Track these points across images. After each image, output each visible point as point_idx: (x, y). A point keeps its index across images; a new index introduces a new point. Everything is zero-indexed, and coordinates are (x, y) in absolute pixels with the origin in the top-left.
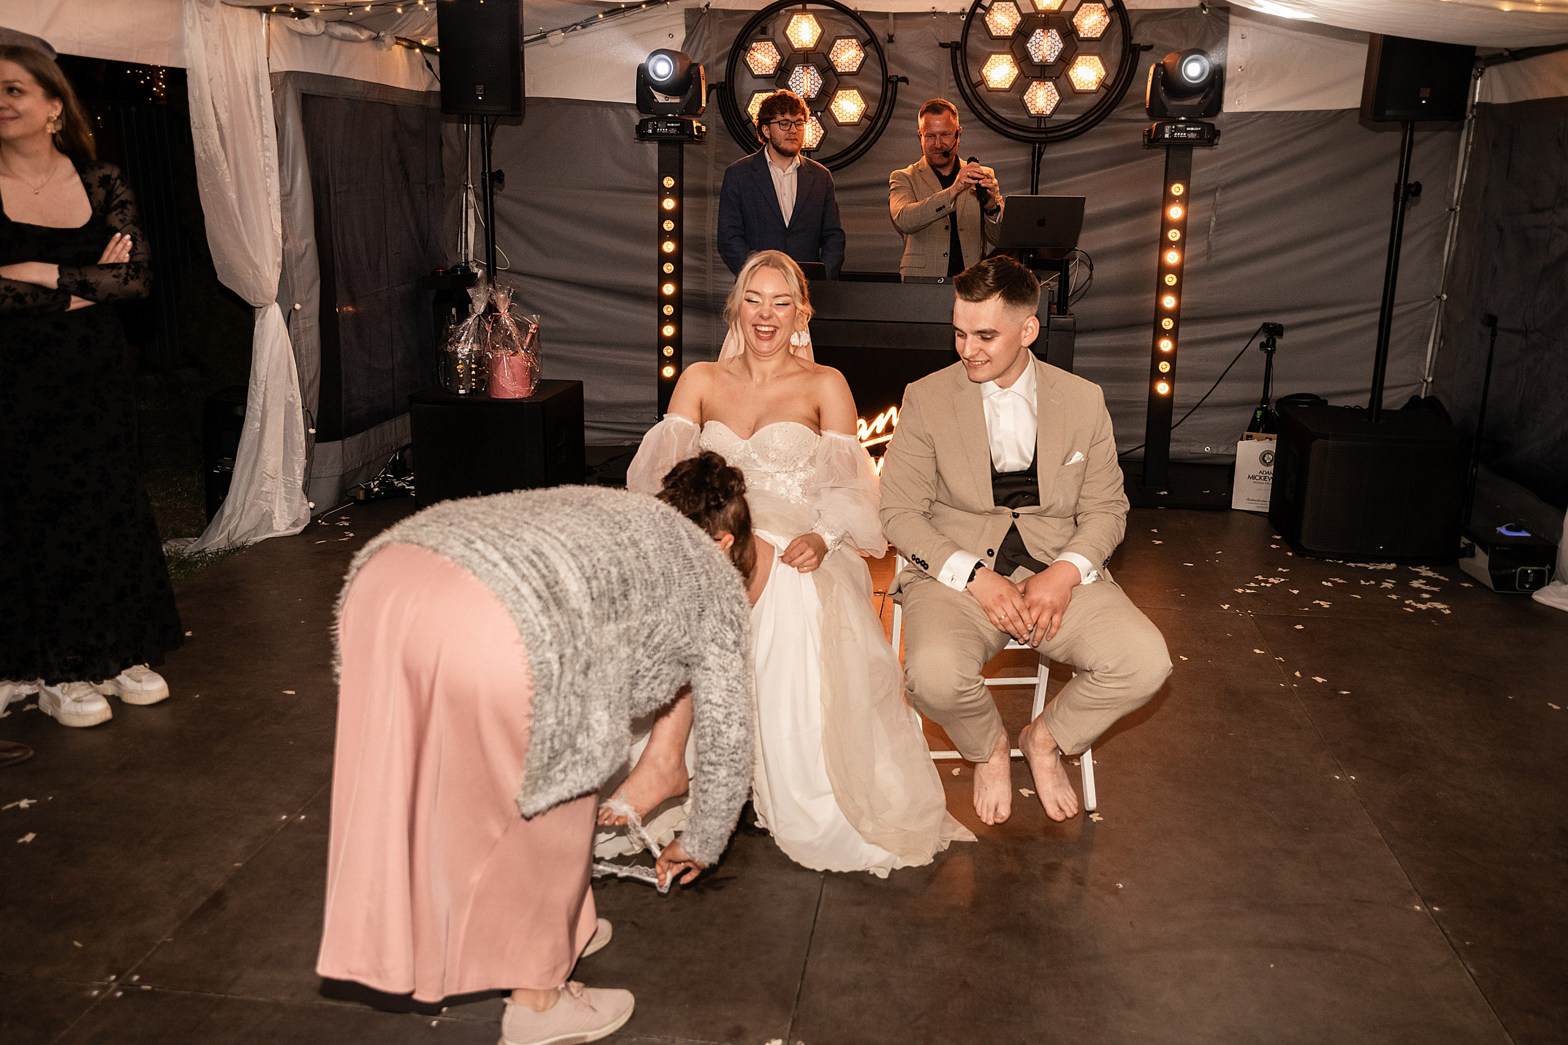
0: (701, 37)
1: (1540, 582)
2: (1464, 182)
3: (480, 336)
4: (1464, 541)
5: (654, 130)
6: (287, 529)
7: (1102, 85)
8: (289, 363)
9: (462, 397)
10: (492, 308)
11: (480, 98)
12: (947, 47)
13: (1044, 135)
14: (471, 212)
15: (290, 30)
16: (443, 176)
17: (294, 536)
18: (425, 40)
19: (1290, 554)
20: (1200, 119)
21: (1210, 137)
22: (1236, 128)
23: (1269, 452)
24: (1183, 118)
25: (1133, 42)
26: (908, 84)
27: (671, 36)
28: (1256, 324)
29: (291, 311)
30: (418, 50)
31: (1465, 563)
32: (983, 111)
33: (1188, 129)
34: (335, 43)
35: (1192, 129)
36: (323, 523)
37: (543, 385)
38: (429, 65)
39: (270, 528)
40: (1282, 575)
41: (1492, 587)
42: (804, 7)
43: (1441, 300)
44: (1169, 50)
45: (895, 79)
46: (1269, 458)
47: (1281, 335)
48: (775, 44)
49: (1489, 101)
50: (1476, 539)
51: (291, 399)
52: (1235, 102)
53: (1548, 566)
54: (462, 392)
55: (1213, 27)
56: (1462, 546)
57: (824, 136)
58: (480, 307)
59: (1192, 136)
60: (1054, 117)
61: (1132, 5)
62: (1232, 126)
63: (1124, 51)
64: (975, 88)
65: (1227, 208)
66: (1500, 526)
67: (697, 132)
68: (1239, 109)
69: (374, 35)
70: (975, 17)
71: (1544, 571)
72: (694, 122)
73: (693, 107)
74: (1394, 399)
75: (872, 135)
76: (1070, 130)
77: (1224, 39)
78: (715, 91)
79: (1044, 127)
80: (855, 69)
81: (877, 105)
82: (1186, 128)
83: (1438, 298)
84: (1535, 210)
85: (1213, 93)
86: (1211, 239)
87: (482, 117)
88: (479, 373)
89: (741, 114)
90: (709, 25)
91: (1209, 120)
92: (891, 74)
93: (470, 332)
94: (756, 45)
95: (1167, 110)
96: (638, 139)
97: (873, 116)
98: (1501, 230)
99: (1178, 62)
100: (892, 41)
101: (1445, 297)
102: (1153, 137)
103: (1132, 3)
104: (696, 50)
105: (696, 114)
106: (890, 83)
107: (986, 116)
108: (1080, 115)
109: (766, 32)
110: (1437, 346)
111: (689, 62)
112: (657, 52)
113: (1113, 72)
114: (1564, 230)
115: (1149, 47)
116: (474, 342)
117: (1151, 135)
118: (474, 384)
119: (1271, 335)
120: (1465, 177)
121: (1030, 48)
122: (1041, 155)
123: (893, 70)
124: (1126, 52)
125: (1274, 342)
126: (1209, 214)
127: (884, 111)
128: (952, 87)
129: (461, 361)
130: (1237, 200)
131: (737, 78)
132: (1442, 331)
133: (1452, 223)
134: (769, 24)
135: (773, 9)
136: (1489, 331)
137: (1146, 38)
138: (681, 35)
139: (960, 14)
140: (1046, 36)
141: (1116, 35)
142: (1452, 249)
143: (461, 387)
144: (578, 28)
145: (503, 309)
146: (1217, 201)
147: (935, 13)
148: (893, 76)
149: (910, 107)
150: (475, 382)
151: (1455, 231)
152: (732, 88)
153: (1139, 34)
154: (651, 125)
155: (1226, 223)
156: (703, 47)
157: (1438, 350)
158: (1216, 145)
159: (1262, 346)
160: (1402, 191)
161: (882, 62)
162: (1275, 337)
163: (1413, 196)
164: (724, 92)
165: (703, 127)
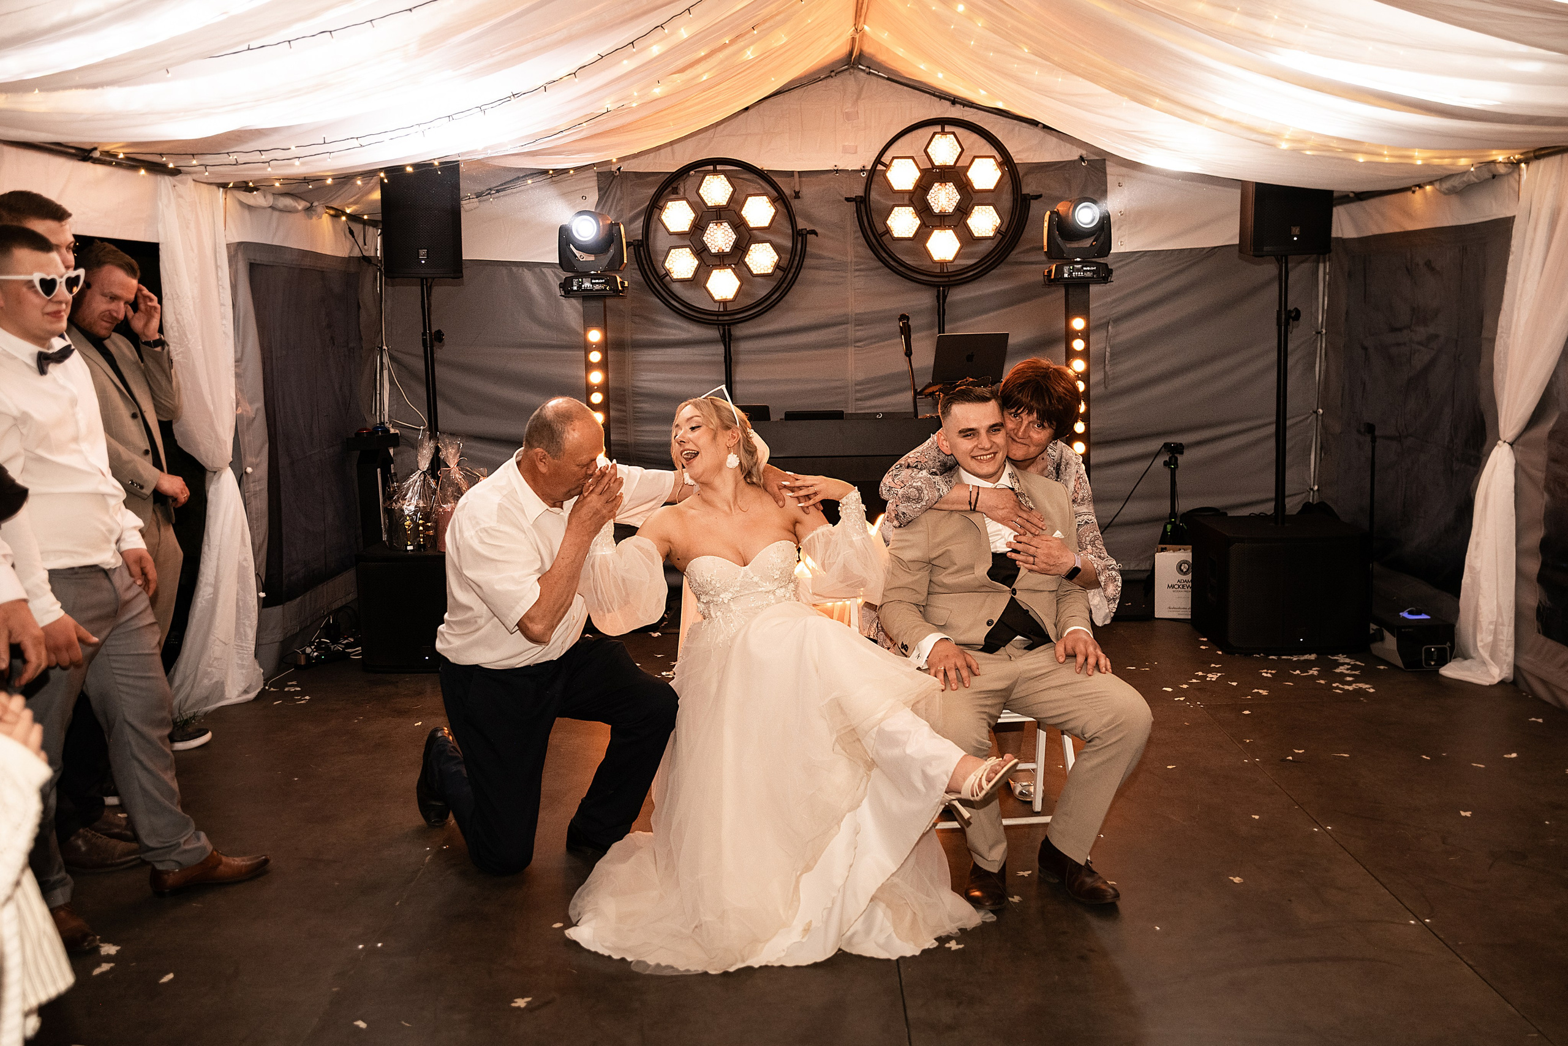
0: (613, 198)
1: (1443, 662)
2: (1326, 308)
3: (426, 493)
4: (1373, 626)
5: (580, 287)
6: (239, 696)
7: (998, 232)
8: (243, 526)
9: (409, 553)
10: (437, 463)
11: (423, 262)
12: (851, 201)
13: (947, 279)
14: (386, 373)
15: (241, 203)
16: (361, 339)
17: (248, 703)
18: (348, 208)
19: (1220, 653)
20: (1094, 260)
21: (1104, 275)
22: (1123, 266)
23: (1185, 562)
24: (1078, 259)
25: (1023, 193)
26: (817, 236)
27: (584, 197)
28: (1156, 444)
29: (242, 474)
30: (344, 218)
31: (1376, 648)
32: (889, 260)
33: (1085, 269)
34: (276, 214)
35: (1088, 268)
36: (272, 689)
38: (351, 232)
39: (222, 696)
40: (1216, 670)
41: (1403, 667)
42: (715, 168)
43: (1318, 414)
44: (1059, 199)
45: (804, 232)
46: (1184, 568)
47: (1182, 453)
48: (688, 202)
49: (1340, 236)
50: (1382, 623)
51: (244, 563)
52: (1121, 244)
53: (1448, 644)
54: (410, 548)
55: (1093, 177)
56: (1372, 632)
57: (740, 287)
58: (424, 464)
59: (1089, 274)
60: (956, 263)
61: (1020, 159)
62: (1120, 264)
63: (1015, 200)
64: (880, 237)
65: (1120, 339)
66: (1403, 611)
67: (622, 287)
68: (1122, 250)
69: (308, 205)
70: (875, 173)
71: (1445, 648)
72: (618, 278)
73: (616, 264)
74: (1292, 505)
75: (785, 285)
76: (971, 273)
77: (1103, 187)
78: (634, 248)
79: (948, 272)
80: (767, 224)
81: (789, 256)
82: (1082, 268)
83: (1316, 412)
84: (1394, 330)
85: (1103, 235)
86: (1107, 368)
87: (422, 279)
88: (427, 528)
89: (658, 270)
90: (621, 187)
91: (1101, 260)
92: (800, 227)
93: (415, 488)
94: (669, 204)
95: (1063, 252)
96: (561, 296)
97: (785, 267)
98: (1365, 349)
99: (1071, 209)
100: (799, 198)
101: (1321, 411)
102: (1053, 277)
103: (1018, 157)
104: (610, 210)
105: (618, 270)
106: (800, 237)
107: (893, 263)
108: (978, 260)
109: (679, 192)
110: (1318, 457)
111: (610, 222)
112: (581, 213)
113: (1007, 220)
114: (1422, 345)
115: (1040, 196)
116: (420, 498)
117: (1051, 275)
118: (422, 540)
119: (1173, 453)
120: (1326, 302)
121: (930, 201)
122: (945, 297)
123: (802, 224)
124: (1017, 202)
125: (1176, 459)
126: (1103, 345)
127: (796, 262)
128: (857, 238)
129: (408, 518)
130: (1128, 331)
131: (651, 235)
132: (1321, 443)
133: (1319, 345)
134: (682, 185)
135: (685, 171)
136: (1368, 438)
137: (1034, 188)
138: (594, 197)
139: (862, 171)
140: (943, 189)
141: (1008, 188)
142: (1323, 368)
143: (409, 543)
144: (493, 192)
145: (453, 463)
146: (1110, 334)
147: (837, 171)
148: (802, 229)
149: (820, 257)
150: (423, 538)
151: (1323, 351)
152: (648, 245)
153: (1028, 185)
154: (575, 281)
155: (1119, 353)
156: (616, 207)
157: (1320, 460)
158: (1110, 282)
159: (1166, 464)
160: (1283, 316)
161: (791, 218)
162: (1176, 455)
163: (1293, 320)
164: (641, 248)
165: (626, 283)
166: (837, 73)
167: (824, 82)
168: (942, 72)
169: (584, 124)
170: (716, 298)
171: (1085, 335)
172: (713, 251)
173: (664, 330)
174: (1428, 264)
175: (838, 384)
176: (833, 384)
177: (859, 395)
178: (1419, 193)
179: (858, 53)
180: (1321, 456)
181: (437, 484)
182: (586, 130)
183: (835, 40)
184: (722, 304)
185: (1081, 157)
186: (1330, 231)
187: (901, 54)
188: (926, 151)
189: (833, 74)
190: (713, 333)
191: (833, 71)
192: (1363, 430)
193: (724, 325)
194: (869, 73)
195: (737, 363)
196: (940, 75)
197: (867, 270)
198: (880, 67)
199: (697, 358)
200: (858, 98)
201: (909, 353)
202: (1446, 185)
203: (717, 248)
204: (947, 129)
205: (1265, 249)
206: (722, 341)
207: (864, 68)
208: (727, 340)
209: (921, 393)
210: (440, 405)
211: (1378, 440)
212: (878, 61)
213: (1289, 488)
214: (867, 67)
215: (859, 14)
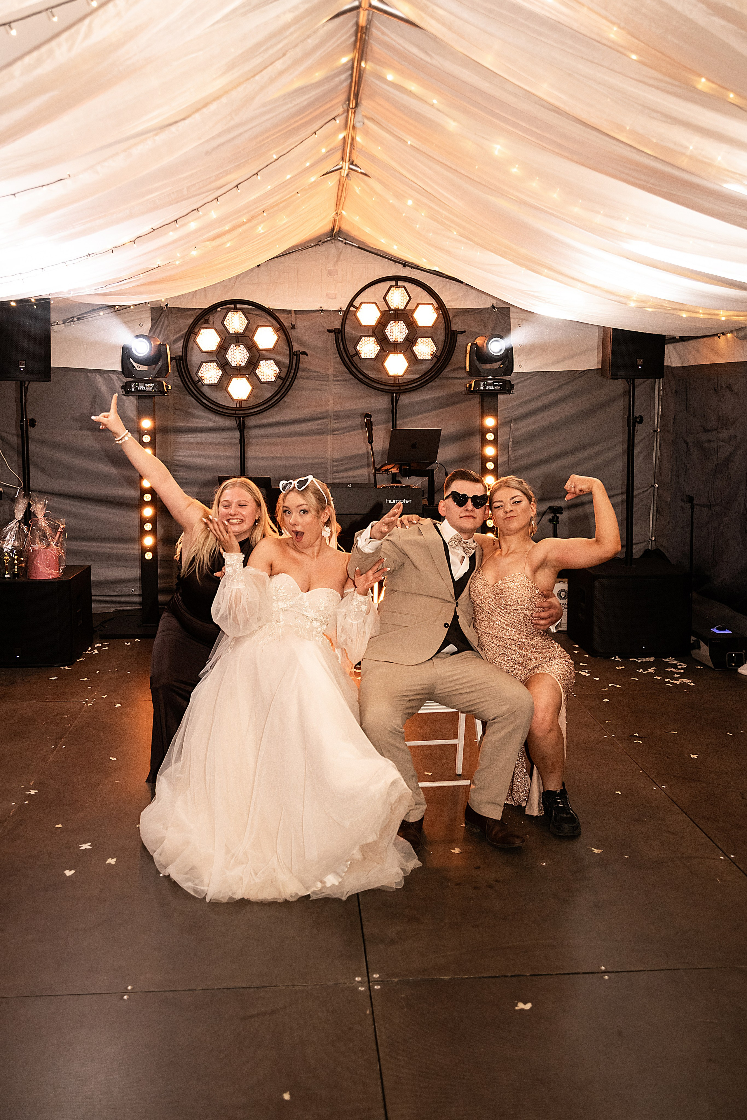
0: (162, 326)
1: (740, 662)
2: (660, 414)
3: (20, 536)
4: (693, 638)
5: (136, 389)
7: (435, 356)
9: (7, 580)
10: (29, 515)
11: (22, 369)
12: (332, 332)
13: (399, 388)
19: (587, 656)
20: (501, 377)
21: (508, 388)
22: (521, 382)
23: (563, 591)
24: (490, 377)
25: (453, 329)
26: (307, 356)
27: (141, 325)
28: (544, 507)
31: (695, 653)
32: (359, 373)
33: (495, 384)
35: (497, 384)
37: (68, 569)
40: (584, 668)
42: (235, 306)
43: (654, 487)
44: (478, 335)
45: (298, 353)
46: (563, 594)
47: (561, 513)
48: (216, 330)
49: (670, 365)
50: (699, 636)
52: (521, 366)
53: (744, 651)
54: (7, 576)
55: (500, 319)
56: (692, 642)
57: (252, 391)
58: (19, 515)
59: (497, 388)
60: (405, 377)
61: (452, 306)
62: (518, 381)
63: (446, 334)
64: (352, 358)
65: (519, 433)
66: (713, 628)
67: (166, 389)
68: (521, 370)
70: (349, 312)
71: (742, 654)
72: (164, 383)
73: (163, 372)
74: (637, 550)
75: (283, 390)
76: (416, 384)
77: (509, 327)
78: (176, 362)
79: (399, 383)
80: (271, 347)
81: (286, 370)
82: (493, 383)
83: (653, 486)
84: (706, 431)
85: (507, 361)
86: (510, 453)
87: (21, 382)
88: (20, 562)
89: (193, 377)
90: (168, 318)
91: (506, 378)
92: (295, 349)
93: (12, 532)
94: (202, 331)
95: (480, 372)
96: (123, 395)
97: (284, 377)
98: (687, 443)
99: (486, 342)
100: (295, 329)
101: (657, 485)
102: (472, 389)
103: (449, 304)
104: (159, 335)
105: (164, 377)
106: (295, 356)
107: (360, 376)
108: (421, 375)
109: (209, 322)
110: (655, 517)
111: (159, 343)
112: (138, 336)
113: (441, 347)
114: (725, 443)
115: (464, 332)
116: (15, 540)
117: (471, 388)
118: (16, 570)
119: (555, 514)
120: (660, 411)
121: (387, 334)
122: (397, 401)
123: (296, 347)
124: (448, 335)
125: (558, 517)
126: (508, 437)
127: (292, 374)
128: (336, 358)
129: (6, 554)
130: (524, 427)
131: (189, 352)
132: (657, 507)
133: (656, 439)
134: (211, 318)
135: (213, 308)
136: (689, 505)
137: (460, 327)
138: (148, 325)
139: (339, 311)
140: (397, 325)
141: (442, 325)
142: (658, 455)
143: (7, 572)
144: (75, 319)
145: (40, 514)
146: (512, 428)
147: (322, 310)
148: (297, 351)
149: (308, 371)
150: (17, 569)
151: (658, 444)
152: (186, 360)
153: (456, 324)
154: (133, 385)
155: (518, 442)
156: (163, 334)
157: (656, 519)
158: (512, 393)
159: (550, 521)
160: (632, 421)
161: (289, 343)
162: (557, 515)
163: (638, 424)
164: (181, 362)
165: (170, 386)
166: (322, 243)
167: (314, 248)
168: (396, 245)
169: (141, 275)
170: (235, 398)
171: (495, 431)
172: (233, 365)
173: (197, 420)
174: (729, 387)
175: (319, 461)
176: (316, 461)
177: (335, 469)
178: (722, 337)
179: (338, 230)
180: (657, 517)
181: (28, 530)
182: (143, 279)
183: (321, 220)
184: (238, 402)
185: (492, 305)
186: (664, 363)
187: (368, 232)
188: (384, 298)
189: (320, 243)
190: (232, 423)
191: (320, 241)
192: (685, 499)
193: (240, 418)
194: (346, 243)
195: (249, 444)
196: (395, 247)
197: (344, 380)
198: (354, 239)
199: (220, 441)
200: (338, 260)
201: (371, 441)
202: (741, 334)
203: (236, 363)
204: (400, 283)
205: (619, 374)
206: (238, 429)
207: (342, 240)
208: (242, 428)
209: (379, 469)
210: (33, 471)
211: (695, 507)
212: (352, 235)
213: (636, 538)
214: (344, 239)
215: (338, 203)
